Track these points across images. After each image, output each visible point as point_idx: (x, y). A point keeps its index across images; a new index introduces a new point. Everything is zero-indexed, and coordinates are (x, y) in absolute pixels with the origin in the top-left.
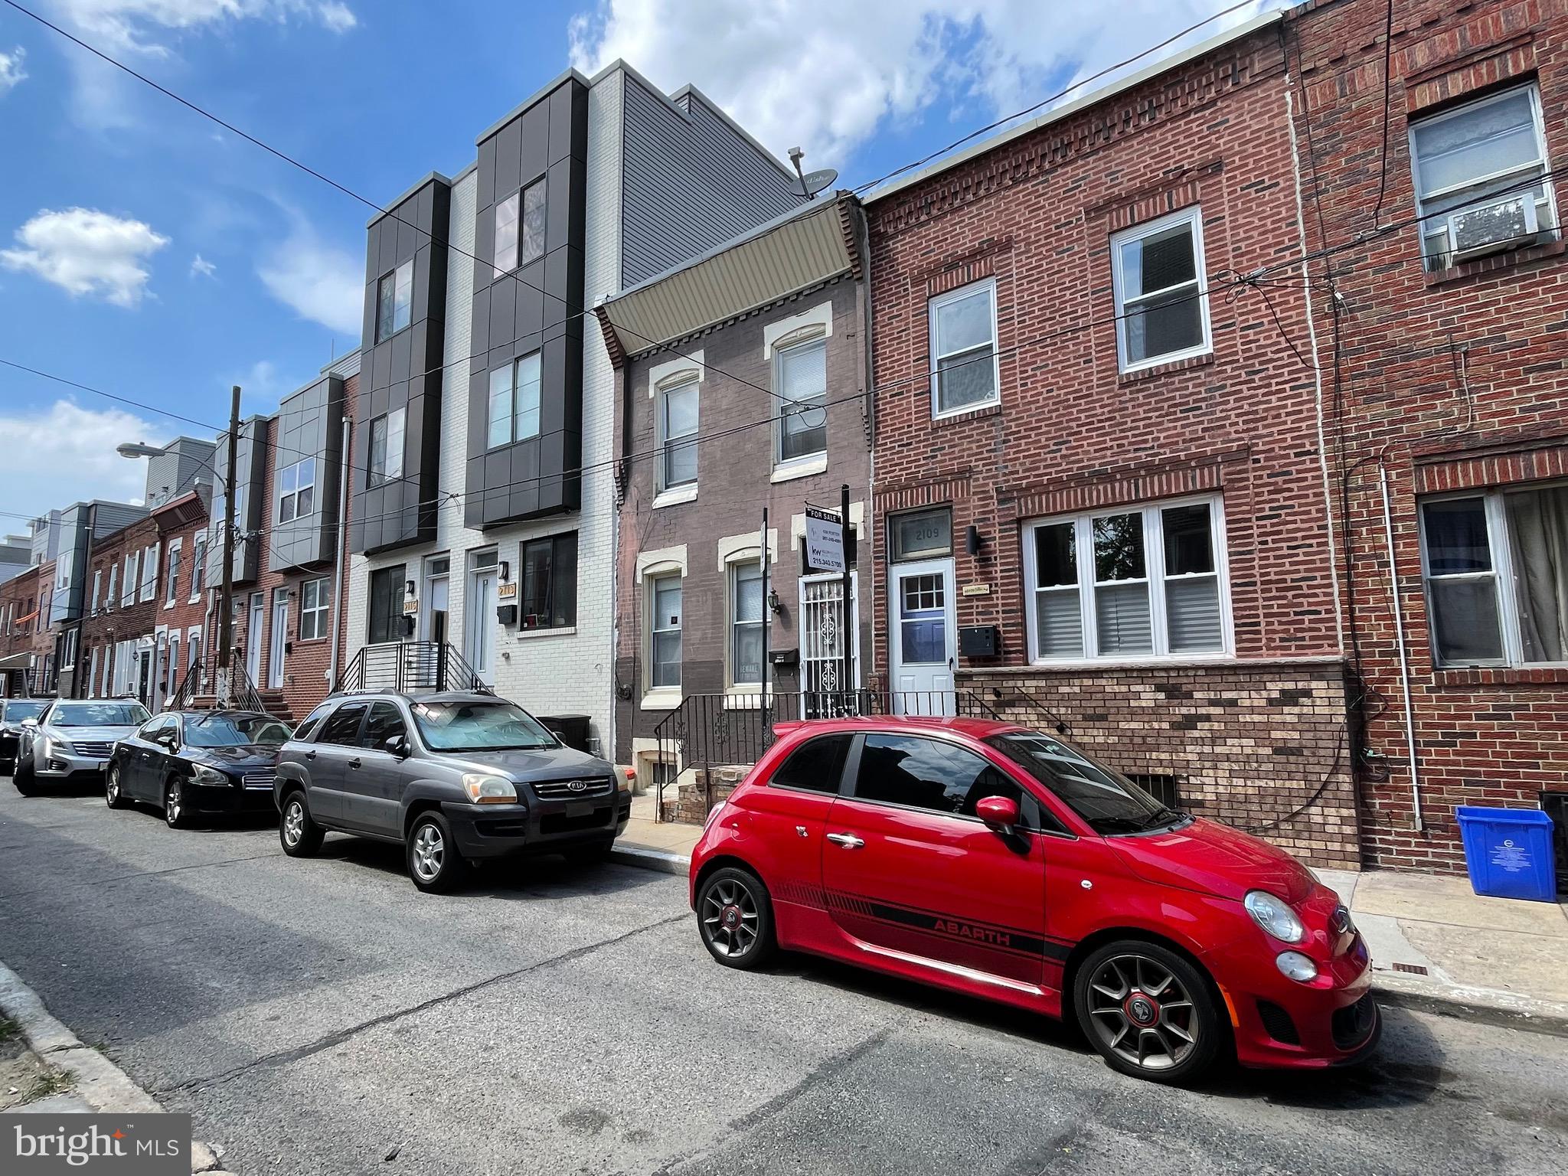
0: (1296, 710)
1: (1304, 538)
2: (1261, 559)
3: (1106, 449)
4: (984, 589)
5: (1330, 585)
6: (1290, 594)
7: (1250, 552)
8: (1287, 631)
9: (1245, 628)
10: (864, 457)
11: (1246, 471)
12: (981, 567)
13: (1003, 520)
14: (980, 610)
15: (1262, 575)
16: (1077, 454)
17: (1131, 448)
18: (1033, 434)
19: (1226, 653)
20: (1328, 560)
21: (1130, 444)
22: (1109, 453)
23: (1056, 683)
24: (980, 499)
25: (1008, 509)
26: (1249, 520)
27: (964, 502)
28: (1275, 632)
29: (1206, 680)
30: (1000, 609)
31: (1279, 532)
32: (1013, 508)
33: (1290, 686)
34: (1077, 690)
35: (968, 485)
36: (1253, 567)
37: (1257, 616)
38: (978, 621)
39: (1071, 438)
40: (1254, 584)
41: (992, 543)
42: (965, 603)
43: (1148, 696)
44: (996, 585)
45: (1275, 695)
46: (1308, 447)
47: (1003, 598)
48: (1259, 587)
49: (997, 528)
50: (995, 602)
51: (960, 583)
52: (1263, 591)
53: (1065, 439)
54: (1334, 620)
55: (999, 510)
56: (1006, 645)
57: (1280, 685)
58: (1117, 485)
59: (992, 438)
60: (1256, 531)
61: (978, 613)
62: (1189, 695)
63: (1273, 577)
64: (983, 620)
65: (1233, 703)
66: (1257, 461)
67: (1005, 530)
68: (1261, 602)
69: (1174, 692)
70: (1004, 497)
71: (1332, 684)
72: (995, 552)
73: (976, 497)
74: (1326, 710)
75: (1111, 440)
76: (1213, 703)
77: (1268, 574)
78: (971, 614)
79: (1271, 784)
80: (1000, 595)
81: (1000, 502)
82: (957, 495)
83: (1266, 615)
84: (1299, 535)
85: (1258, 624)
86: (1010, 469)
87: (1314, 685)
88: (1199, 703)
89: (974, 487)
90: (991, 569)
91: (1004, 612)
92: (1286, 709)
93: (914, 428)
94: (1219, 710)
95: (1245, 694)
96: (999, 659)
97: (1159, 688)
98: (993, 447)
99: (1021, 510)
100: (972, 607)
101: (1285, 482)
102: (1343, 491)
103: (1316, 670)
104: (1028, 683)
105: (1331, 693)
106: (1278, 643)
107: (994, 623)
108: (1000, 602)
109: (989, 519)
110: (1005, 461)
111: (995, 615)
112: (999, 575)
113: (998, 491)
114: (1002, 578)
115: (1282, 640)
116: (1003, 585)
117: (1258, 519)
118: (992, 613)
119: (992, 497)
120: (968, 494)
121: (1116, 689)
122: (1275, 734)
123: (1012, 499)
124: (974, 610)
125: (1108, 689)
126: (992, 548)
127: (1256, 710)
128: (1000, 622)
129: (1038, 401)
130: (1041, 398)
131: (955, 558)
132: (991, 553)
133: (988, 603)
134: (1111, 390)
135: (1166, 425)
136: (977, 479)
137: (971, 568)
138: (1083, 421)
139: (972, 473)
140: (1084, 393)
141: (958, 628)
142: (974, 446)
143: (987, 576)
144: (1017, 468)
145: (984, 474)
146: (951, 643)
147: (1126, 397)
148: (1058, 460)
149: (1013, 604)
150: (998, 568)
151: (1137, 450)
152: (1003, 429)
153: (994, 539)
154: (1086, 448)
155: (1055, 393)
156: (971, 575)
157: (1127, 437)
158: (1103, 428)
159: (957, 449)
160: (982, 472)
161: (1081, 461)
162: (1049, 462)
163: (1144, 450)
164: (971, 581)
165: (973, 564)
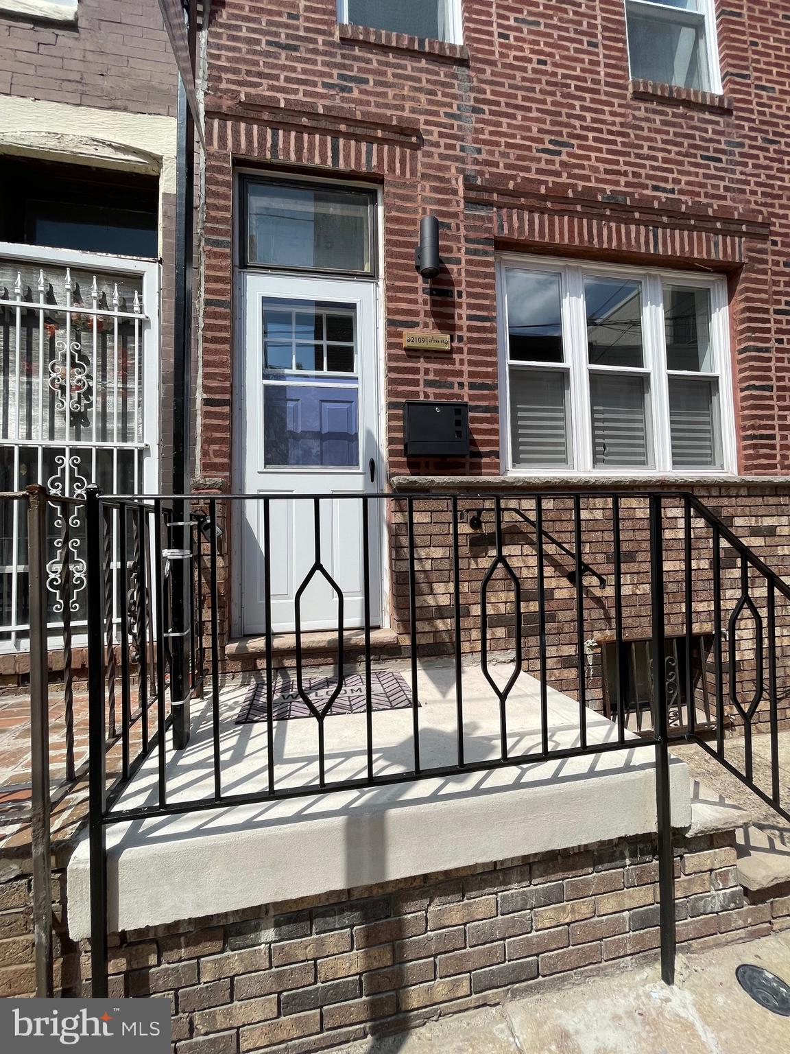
2: (777, 360)
3: (618, 173)
4: (441, 340)
7: (768, 350)
11: (766, 252)
12: (434, 303)
13: (472, 235)
14: (431, 377)
15: (778, 379)
16: (582, 167)
17: (650, 183)
18: (519, 114)
21: (648, 177)
22: (623, 180)
24: (435, 189)
25: (481, 218)
26: (768, 311)
27: (404, 185)
29: (748, 501)
30: (465, 379)
32: (490, 219)
35: (413, 158)
36: (769, 369)
37: (771, 427)
38: (427, 395)
39: (575, 142)
40: (771, 388)
41: (454, 267)
42: (402, 360)
44: (460, 339)
47: (471, 363)
48: (774, 393)
49: (463, 245)
50: (457, 367)
51: (393, 325)
52: (779, 398)
53: (565, 139)
55: (467, 217)
56: (476, 443)
58: (633, 227)
59: (454, 97)
60: (773, 326)
61: (429, 383)
64: (438, 395)
66: (775, 243)
67: (476, 252)
68: (776, 412)
70: (478, 195)
72: (460, 284)
73: (427, 184)
75: (626, 163)
78: (414, 382)
81: (468, 201)
82: (392, 169)
83: (781, 428)
85: (771, 437)
86: (484, 156)
89: (425, 165)
90: (448, 310)
91: (472, 386)
96: (463, 466)
98: (455, 110)
99: (501, 227)
100: (416, 371)
108: (466, 368)
111: (456, 389)
112: (464, 323)
113: (469, 186)
114: (470, 329)
116: (471, 340)
117: (775, 312)
118: (451, 385)
119: (456, 192)
120: (413, 172)
123: (489, 204)
124: (420, 377)
126: (454, 276)
129: (525, 70)
130: (530, 66)
131: (381, 283)
132: (451, 283)
133: (445, 367)
134: (623, 97)
135: (687, 168)
136: (430, 155)
137: (415, 302)
138: (588, 123)
139: (422, 142)
140: (589, 84)
141: (391, 405)
142: (423, 98)
143: (444, 321)
144: (496, 158)
145: (442, 150)
146: (369, 434)
147: (641, 114)
148: (557, 167)
149: (487, 375)
150: (464, 312)
151: (655, 188)
152: (472, 89)
153: (458, 262)
154: (593, 162)
155: (549, 68)
156: (416, 313)
157: (644, 166)
158: (614, 143)
159: (390, 92)
160: (437, 145)
161: (588, 179)
162: (543, 165)
163: (664, 190)
164: (415, 325)
165: (421, 296)
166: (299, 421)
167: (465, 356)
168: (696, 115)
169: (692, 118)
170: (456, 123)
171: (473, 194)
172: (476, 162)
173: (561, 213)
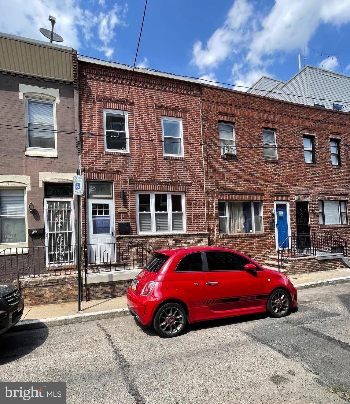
0: (200, 244)
2: (193, 210)
3: (160, 175)
4: (125, 210)
6: (198, 218)
7: (191, 208)
8: (197, 226)
9: (189, 226)
10: (76, 156)
12: (124, 203)
13: (131, 190)
14: (123, 217)
15: (193, 213)
16: (153, 175)
18: (140, 165)
19: (184, 231)
21: (166, 176)
22: (161, 177)
23: (148, 239)
24: (123, 182)
26: (191, 200)
30: (130, 217)
32: (134, 187)
33: (199, 239)
34: (154, 241)
35: (119, 176)
36: (191, 211)
37: (192, 223)
38: (122, 220)
39: (151, 170)
40: (191, 215)
41: (128, 196)
42: (118, 214)
43: (171, 242)
44: (129, 210)
45: (197, 241)
46: (202, 186)
47: (131, 214)
49: (129, 192)
50: (128, 215)
51: (116, 208)
52: (193, 217)
53: (149, 169)
54: (205, 224)
55: (130, 187)
56: (132, 228)
58: (163, 186)
59: (127, 163)
60: (192, 203)
61: (123, 218)
62: (180, 241)
65: (189, 243)
66: (193, 187)
67: (132, 193)
68: (193, 220)
69: (177, 241)
70: (132, 182)
74: (205, 244)
76: (185, 243)
78: (120, 218)
81: (130, 184)
82: (115, 179)
84: (200, 205)
85: (192, 225)
86: (133, 174)
87: (203, 238)
89: (122, 177)
90: (127, 204)
92: (198, 244)
93: (98, 151)
96: (130, 233)
97: (174, 240)
98: (127, 166)
99: (137, 188)
100: (120, 216)
101: (198, 193)
102: (208, 197)
103: (204, 235)
105: (206, 240)
107: (128, 221)
108: (130, 215)
109: (126, 189)
110: (132, 172)
112: (130, 207)
113: (130, 180)
114: (131, 208)
116: (131, 210)
117: (193, 200)
118: (127, 218)
119: (128, 182)
120: (119, 179)
123: (134, 184)
126: (128, 198)
127: (193, 244)
128: (130, 221)
129: (141, 156)
130: (142, 155)
131: (114, 199)
132: (127, 199)
133: (126, 215)
134: (162, 159)
135: (175, 173)
136: (123, 175)
137: (120, 203)
138: (154, 166)
139: (121, 173)
140: (155, 158)
141: (116, 222)
142: (121, 164)
143: (126, 206)
144: (136, 175)
145: (125, 174)
146: (112, 227)
147: (165, 163)
148: (148, 175)
149: (134, 216)
150: (129, 205)
151: (168, 178)
152: (131, 161)
153: (128, 195)
154: (155, 174)
155: (146, 155)
156: (120, 205)
157: (166, 174)
158: (160, 169)
159: (115, 164)
160: (124, 173)
161: (154, 177)
162: (145, 175)
163: (170, 178)
164: (120, 208)
165: (121, 202)
166: (99, 225)
167: (130, 213)
168: (177, 162)
169: (176, 162)
170: (128, 168)
171: (131, 182)
172: (132, 176)
173: (148, 184)
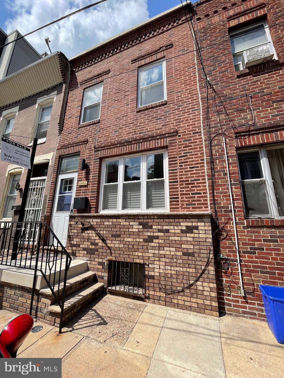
0: (192, 235)
1: (196, 164)
2: (180, 172)
3: (130, 133)
4: (86, 183)
5: (205, 183)
6: (190, 186)
7: (176, 170)
8: (189, 201)
9: (174, 199)
10: (57, 137)
11: (176, 139)
12: (86, 175)
13: (95, 158)
15: (180, 178)
16: (121, 135)
17: (138, 132)
18: (108, 128)
19: (166, 210)
20: (204, 172)
21: (139, 131)
23: (104, 220)
25: (97, 154)
26: (176, 157)
27: (84, 152)
28: (184, 201)
29: (158, 220)
30: (90, 191)
31: (187, 162)
33: (190, 224)
34: (111, 223)
35: (86, 146)
36: (177, 176)
37: (178, 195)
38: (82, 195)
39: (120, 130)
40: (177, 182)
41: (91, 166)
42: (79, 188)
43: (136, 227)
44: (90, 182)
45: (184, 228)
46: (197, 131)
48: (179, 183)
49: (93, 161)
50: (89, 188)
51: (78, 181)
52: (181, 185)
53: (118, 130)
54: (206, 197)
55: (94, 155)
56: (90, 205)
57: (186, 224)
58: (133, 145)
59: (96, 130)
60: (178, 162)
61: (83, 192)
62: (151, 227)
63: (184, 179)
64: (84, 195)
65: (167, 231)
66: (180, 136)
67: (95, 162)
68: (179, 189)
69: (146, 226)
70: (96, 150)
71: (207, 224)
72: (91, 169)
73: (88, 150)
74: (204, 236)
75: (132, 130)
76: (160, 231)
77: (182, 178)
78: (80, 193)
79: (181, 269)
80: (91, 185)
82: (82, 149)
83: (181, 194)
84: (194, 163)
85: (178, 198)
86: (99, 140)
87: (199, 224)
88: (155, 231)
89: (88, 147)
90: (89, 176)
91: (91, 192)
92: (188, 235)
93: (73, 128)
94: (162, 234)
95: (172, 227)
96: (87, 211)
97: (140, 224)
98: (95, 133)
99: (101, 154)
100: (81, 190)
101: (189, 143)
102: (210, 146)
103: (200, 217)
104: (94, 220)
105: (206, 228)
106: (185, 206)
107: (87, 196)
109: (91, 158)
110: (98, 138)
111: (88, 193)
113: (95, 148)
114: (92, 179)
115: (187, 205)
117: (179, 157)
119: (92, 150)
120: (86, 149)
121: (125, 223)
122: (184, 246)
123: (99, 151)
124: (81, 191)
125: (122, 224)
127: (176, 235)
128: (89, 196)
129: (111, 118)
131: (78, 172)
133: (87, 188)
134: (134, 114)
135: (150, 124)
137: (82, 175)
138: (124, 124)
139: (88, 142)
140: (125, 115)
142: (90, 133)
143: (87, 178)
144: (102, 140)
145: (91, 142)
147: (138, 116)
148: (115, 137)
150: (91, 176)
152: (99, 127)
154: (124, 133)
155: (116, 115)
156: (82, 178)
157: (137, 129)
158: (130, 126)
159: (84, 134)
162: (112, 138)
163: (142, 133)
168: (155, 109)
169: (153, 111)
170: (95, 136)
173: (115, 148)
